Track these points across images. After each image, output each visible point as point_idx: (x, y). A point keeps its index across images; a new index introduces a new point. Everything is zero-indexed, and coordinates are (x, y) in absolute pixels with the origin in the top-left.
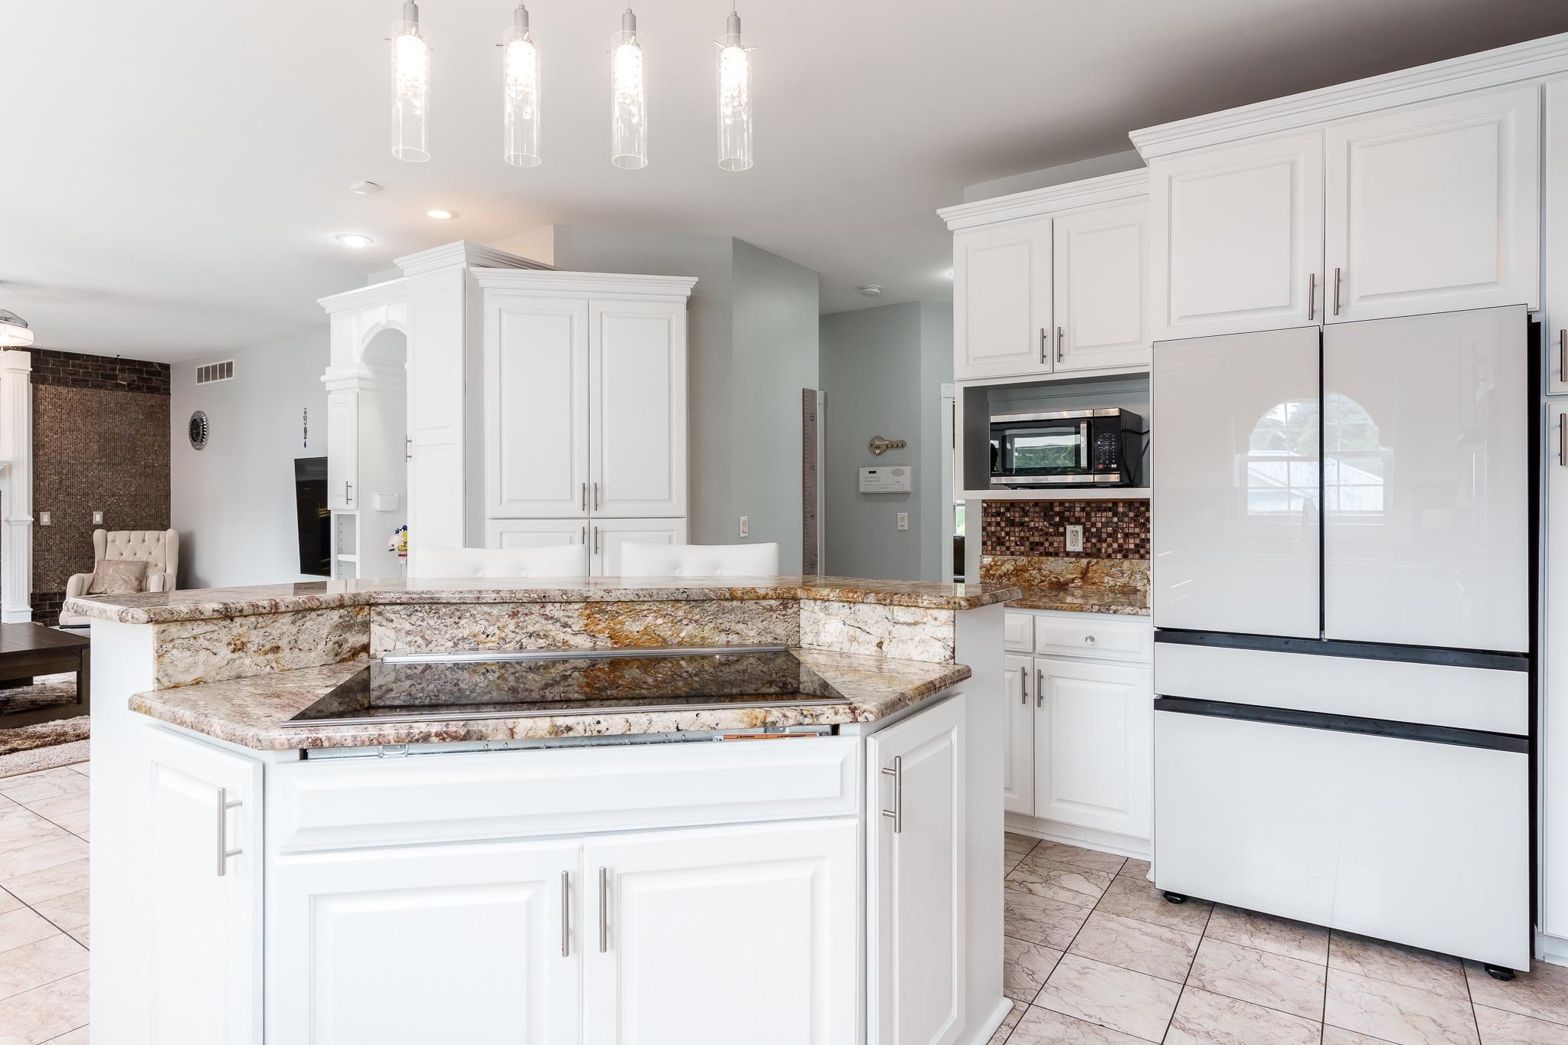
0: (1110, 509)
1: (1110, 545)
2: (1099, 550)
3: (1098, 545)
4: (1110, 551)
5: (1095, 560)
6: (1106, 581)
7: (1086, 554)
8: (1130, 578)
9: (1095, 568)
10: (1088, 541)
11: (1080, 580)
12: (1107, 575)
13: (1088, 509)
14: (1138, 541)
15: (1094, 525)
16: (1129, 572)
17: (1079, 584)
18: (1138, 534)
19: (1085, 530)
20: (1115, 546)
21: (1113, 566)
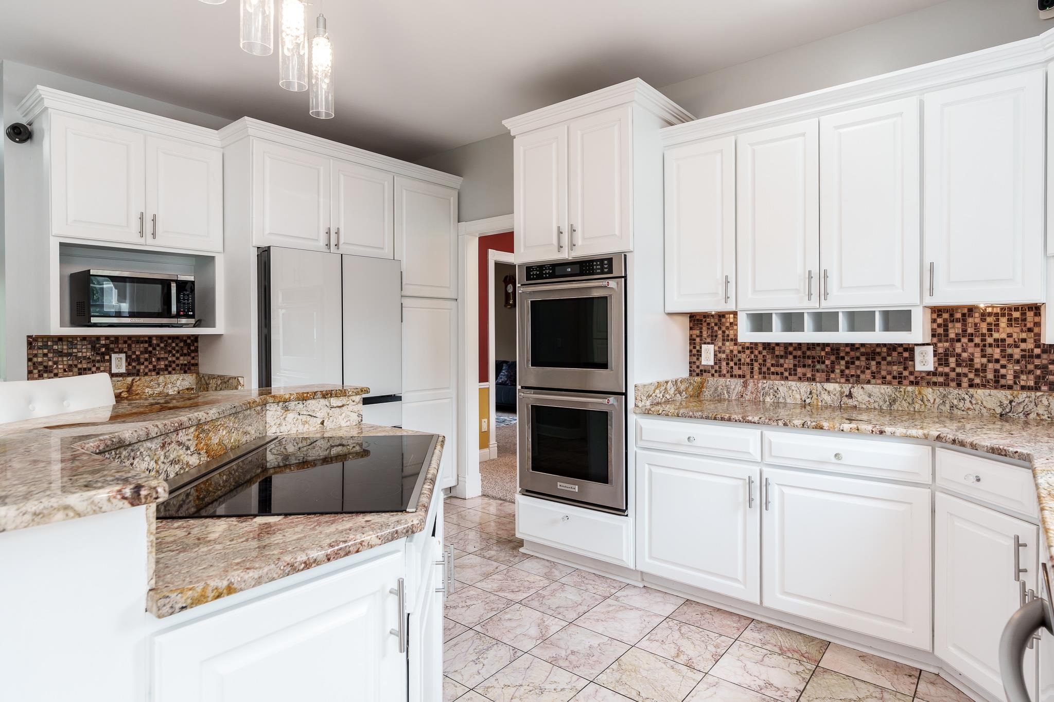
0: (146, 342)
1: (147, 367)
2: (139, 371)
3: (138, 367)
4: (147, 370)
5: (138, 378)
6: (147, 391)
7: (128, 374)
8: (164, 387)
9: (138, 383)
10: (129, 364)
11: (126, 393)
12: (147, 387)
13: (129, 342)
14: (167, 363)
15: (134, 353)
16: (163, 384)
17: (125, 396)
18: (167, 358)
19: (127, 357)
20: (151, 367)
21: (152, 380)
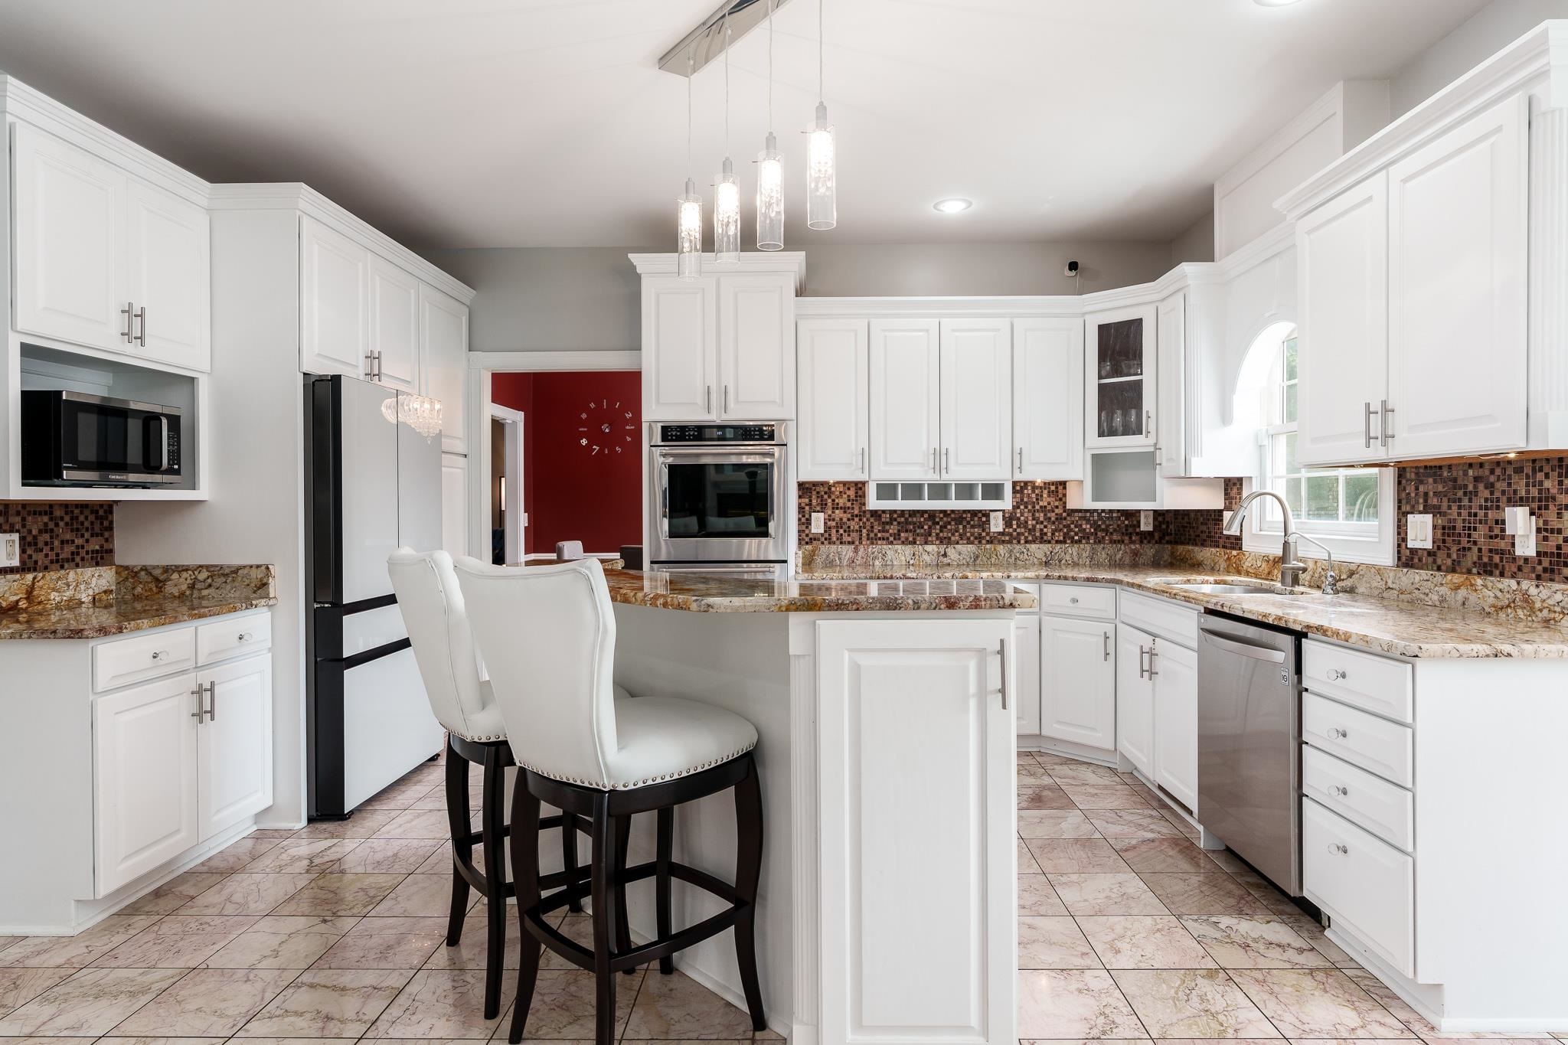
0: (46, 513)
1: (47, 555)
2: (36, 562)
3: (34, 557)
4: (47, 562)
5: (41, 575)
6: (52, 598)
7: (23, 569)
8: (75, 590)
9: (41, 583)
10: (23, 551)
11: (25, 601)
12: (54, 590)
13: (24, 513)
14: (73, 548)
15: (30, 531)
16: (74, 584)
17: (24, 606)
18: (73, 542)
19: (22, 539)
20: (53, 557)
21: (59, 578)
